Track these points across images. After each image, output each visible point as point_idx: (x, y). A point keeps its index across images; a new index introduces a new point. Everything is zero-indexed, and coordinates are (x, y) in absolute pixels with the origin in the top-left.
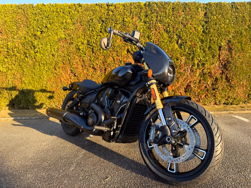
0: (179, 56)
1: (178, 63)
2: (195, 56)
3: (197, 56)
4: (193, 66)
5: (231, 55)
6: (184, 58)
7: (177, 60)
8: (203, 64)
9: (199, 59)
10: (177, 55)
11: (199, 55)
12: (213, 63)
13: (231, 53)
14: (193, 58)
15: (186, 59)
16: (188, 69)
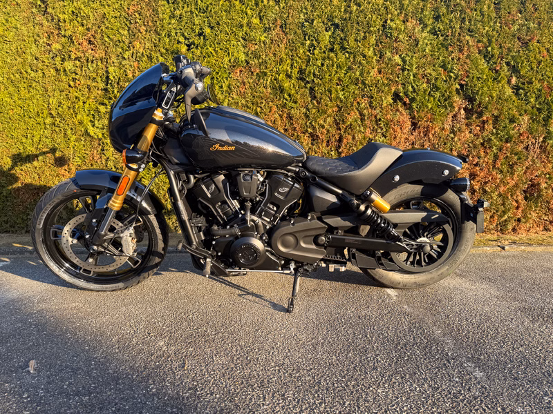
0: (514, 112)
1: (513, 130)
4: (545, 138)
6: (526, 118)
14: (548, 120)
15: (531, 121)
16: (534, 144)
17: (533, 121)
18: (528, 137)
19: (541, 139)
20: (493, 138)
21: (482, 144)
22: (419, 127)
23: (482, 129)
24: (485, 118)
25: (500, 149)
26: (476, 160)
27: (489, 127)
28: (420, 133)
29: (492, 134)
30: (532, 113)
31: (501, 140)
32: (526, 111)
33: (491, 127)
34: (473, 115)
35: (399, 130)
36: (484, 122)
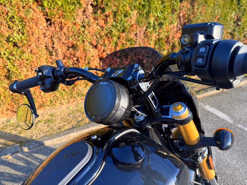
0: (127, 8)
1: (127, 23)
2: (152, 10)
3: (154, 11)
4: (147, 27)
5: (193, 9)
6: (135, 12)
7: (126, 16)
8: (161, 24)
9: (156, 15)
10: (125, 8)
11: (157, 9)
12: (172, 22)
13: (193, 6)
14: (148, 14)
15: (138, 15)
16: (140, 32)
17: (140, 14)
18: (136, 28)
19: (144, 28)
20: (113, 30)
21: (107, 35)
22: (54, 23)
23: (106, 22)
24: (107, 13)
25: (119, 38)
26: (103, 48)
27: (111, 20)
28: (56, 28)
29: (113, 26)
30: (139, 9)
31: (119, 31)
32: (135, 7)
33: (112, 20)
34: (98, 10)
35: (34, 27)
36: (106, 16)
